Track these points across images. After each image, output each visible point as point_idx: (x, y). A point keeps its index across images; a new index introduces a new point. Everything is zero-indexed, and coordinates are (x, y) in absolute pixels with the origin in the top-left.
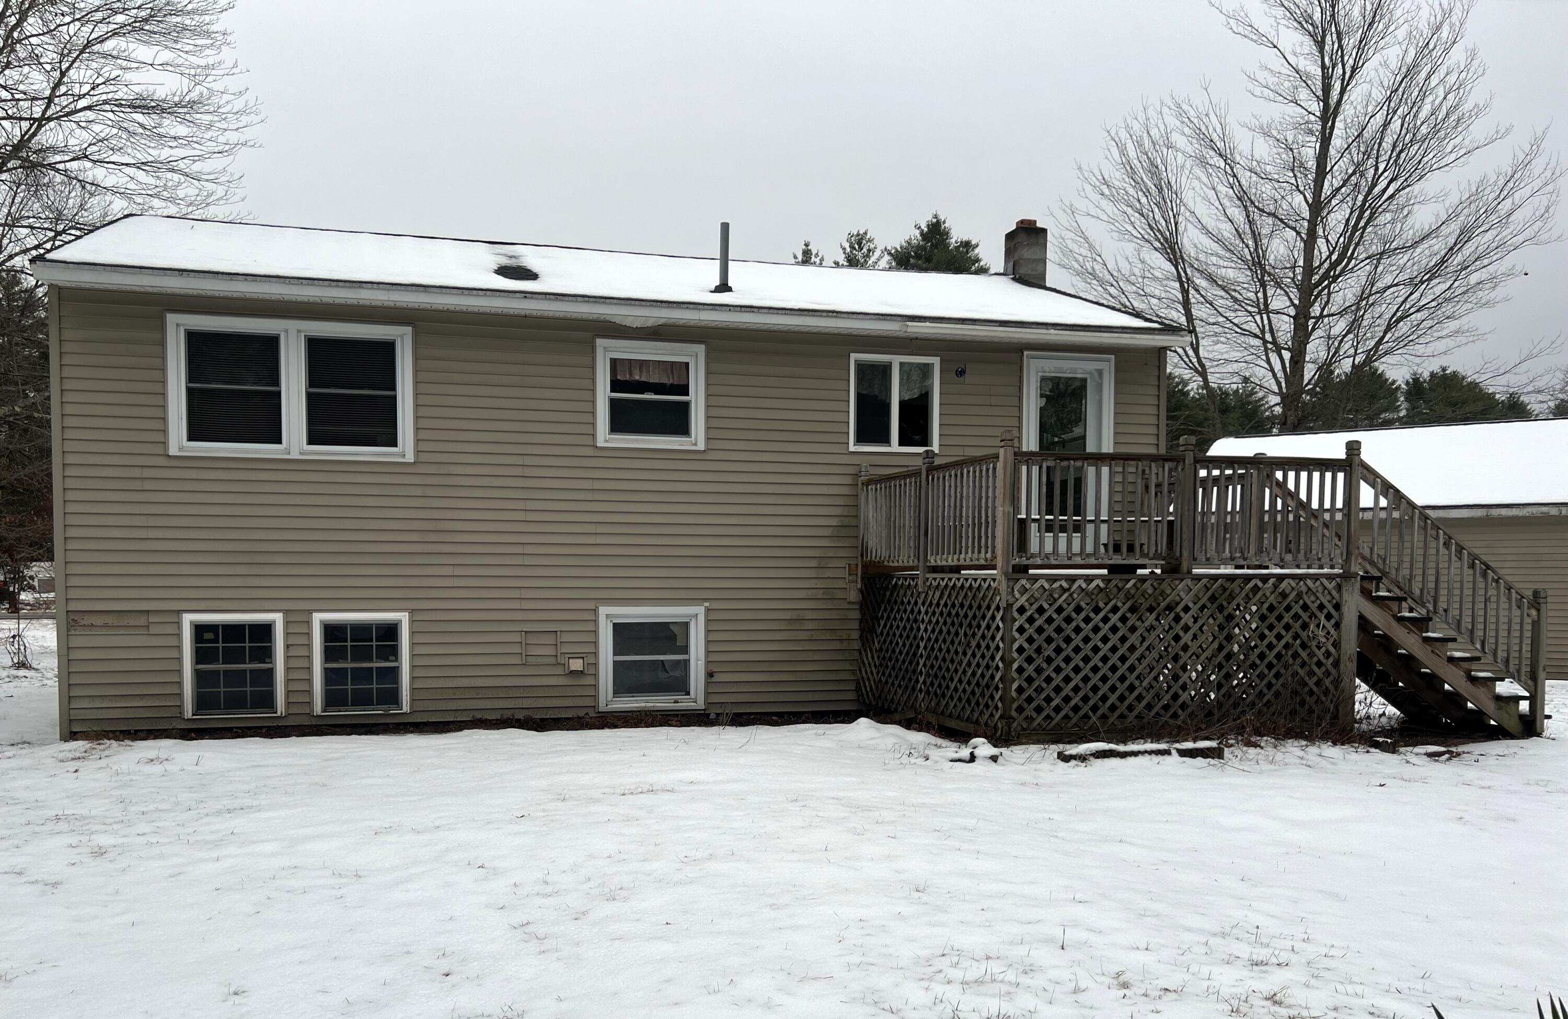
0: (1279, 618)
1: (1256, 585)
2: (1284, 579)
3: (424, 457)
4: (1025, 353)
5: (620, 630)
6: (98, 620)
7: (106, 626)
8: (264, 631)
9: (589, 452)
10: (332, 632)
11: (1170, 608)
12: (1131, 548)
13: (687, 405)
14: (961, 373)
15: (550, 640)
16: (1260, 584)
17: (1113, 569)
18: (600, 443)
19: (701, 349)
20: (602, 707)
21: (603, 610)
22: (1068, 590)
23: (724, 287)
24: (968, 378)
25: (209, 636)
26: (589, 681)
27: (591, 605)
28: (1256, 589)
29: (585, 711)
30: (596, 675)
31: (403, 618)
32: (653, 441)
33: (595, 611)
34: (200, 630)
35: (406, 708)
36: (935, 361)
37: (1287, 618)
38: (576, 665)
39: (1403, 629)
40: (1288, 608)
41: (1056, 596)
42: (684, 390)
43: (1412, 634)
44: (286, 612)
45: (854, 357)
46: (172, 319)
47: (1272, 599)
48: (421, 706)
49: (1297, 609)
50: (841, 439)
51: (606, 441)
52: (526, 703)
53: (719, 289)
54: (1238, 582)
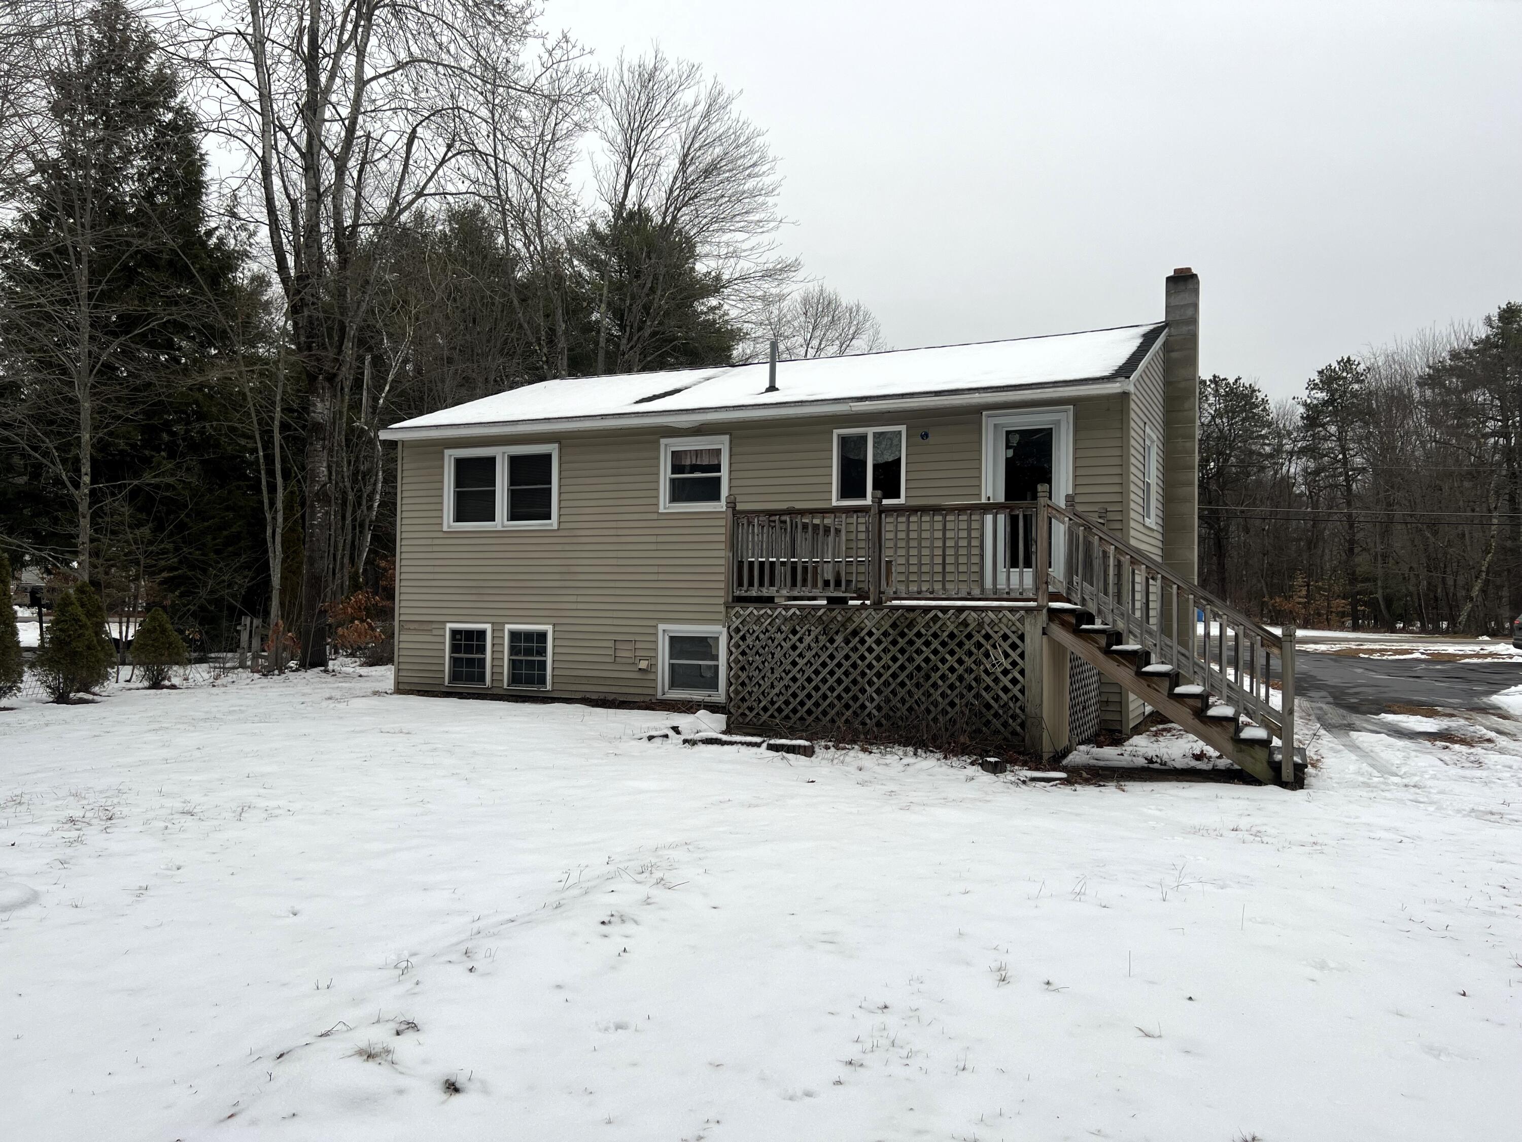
0: (960, 645)
1: (936, 615)
2: (964, 611)
3: (563, 526)
4: (984, 413)
5: (673, 640)
6: (412, 626)
7: (415, 629)
8: (482, 634)
9: (655, 516)
10: (514, 635)
11: (855, 633)
12: (838, 583)
13: (719, 478)
14: (925, 436)
15: (630, 646)
16: (940, 614)
17: (830, 600)
18: (662, 510)
19: (726, 438)
20: (659, 695)
21: (661, 627)
22: (771, 616)
23: (772, 388)
24: (931, 439)
25: (458, 637)
26: (652, 677)
27: (653, 623)
28: (935, 619)
29: (649, 698)
30: (656, 673)
31: (549, 629)
32: (696, 507)
33: (656, 627)
34: (454, 633)
35: (549, 687)
36: (903, 428)
37: (968, 645)
38: (643, 665)
39: (1111, 661)
40: (969, 636)
41: (763, 620)
42: (717, 468)
43: (1122, 667)
44: (493, 623)
45: (836, 432)
46: (447, 452)
47: (951, 627)
48: (557, 687)
49: (978, 637)
50: (826, 496)
51: (665, 508)
52: (614, 689)
53: (768, 390)
54: (918, 612)
